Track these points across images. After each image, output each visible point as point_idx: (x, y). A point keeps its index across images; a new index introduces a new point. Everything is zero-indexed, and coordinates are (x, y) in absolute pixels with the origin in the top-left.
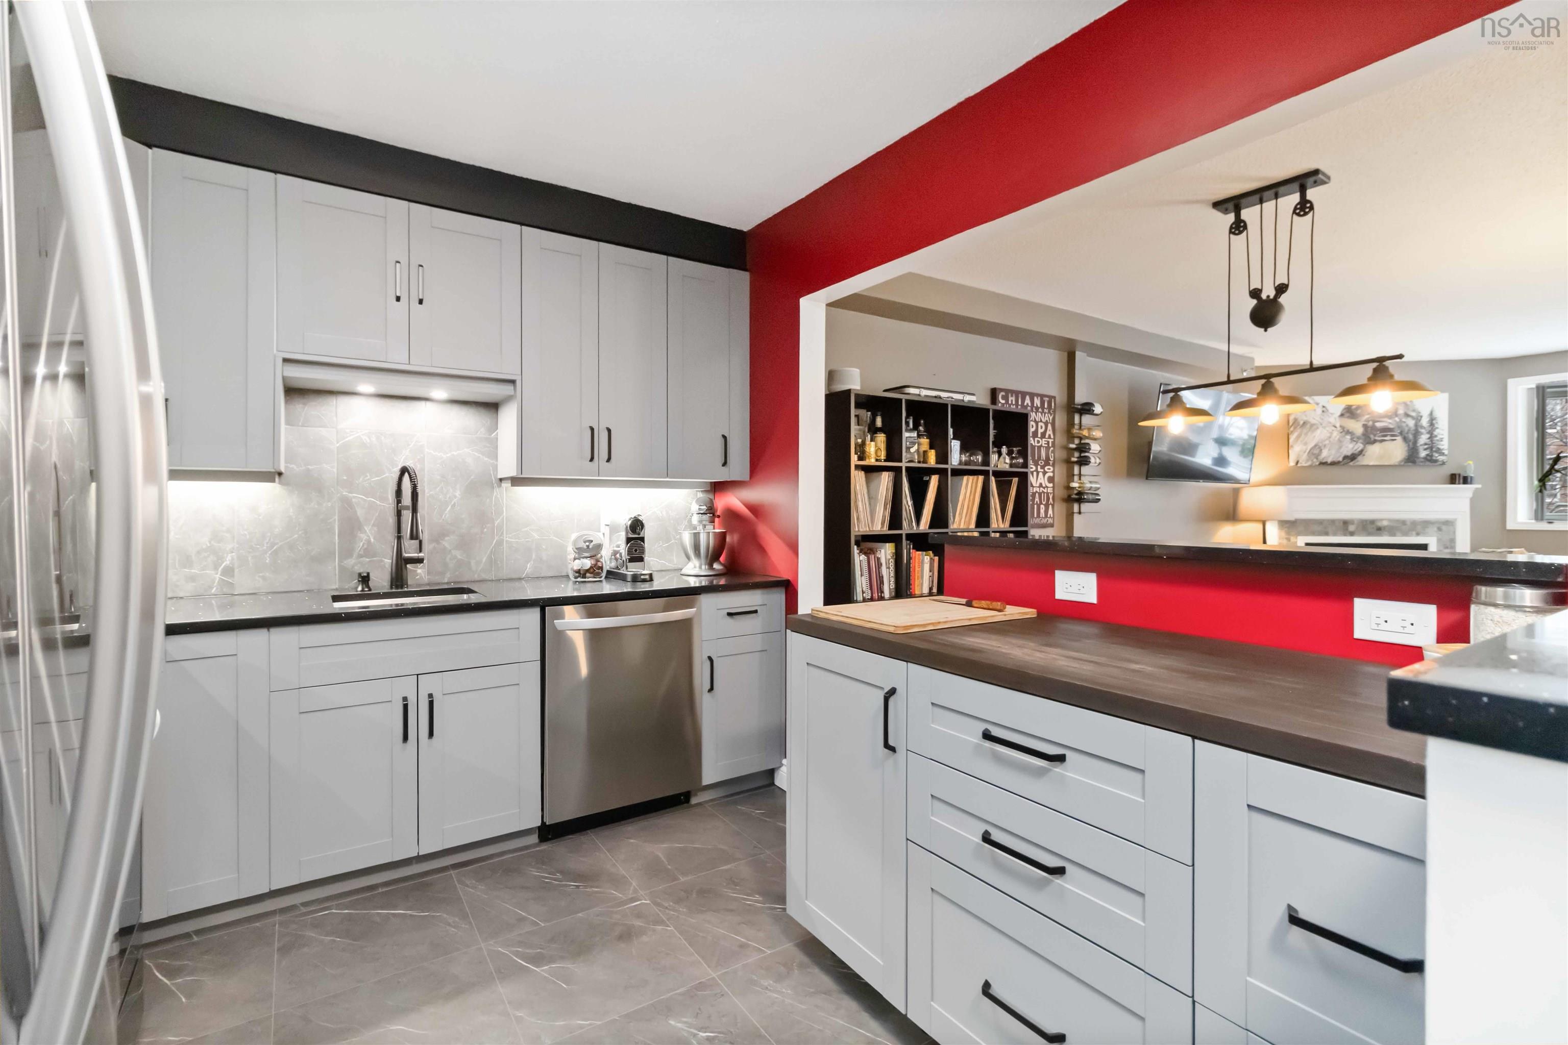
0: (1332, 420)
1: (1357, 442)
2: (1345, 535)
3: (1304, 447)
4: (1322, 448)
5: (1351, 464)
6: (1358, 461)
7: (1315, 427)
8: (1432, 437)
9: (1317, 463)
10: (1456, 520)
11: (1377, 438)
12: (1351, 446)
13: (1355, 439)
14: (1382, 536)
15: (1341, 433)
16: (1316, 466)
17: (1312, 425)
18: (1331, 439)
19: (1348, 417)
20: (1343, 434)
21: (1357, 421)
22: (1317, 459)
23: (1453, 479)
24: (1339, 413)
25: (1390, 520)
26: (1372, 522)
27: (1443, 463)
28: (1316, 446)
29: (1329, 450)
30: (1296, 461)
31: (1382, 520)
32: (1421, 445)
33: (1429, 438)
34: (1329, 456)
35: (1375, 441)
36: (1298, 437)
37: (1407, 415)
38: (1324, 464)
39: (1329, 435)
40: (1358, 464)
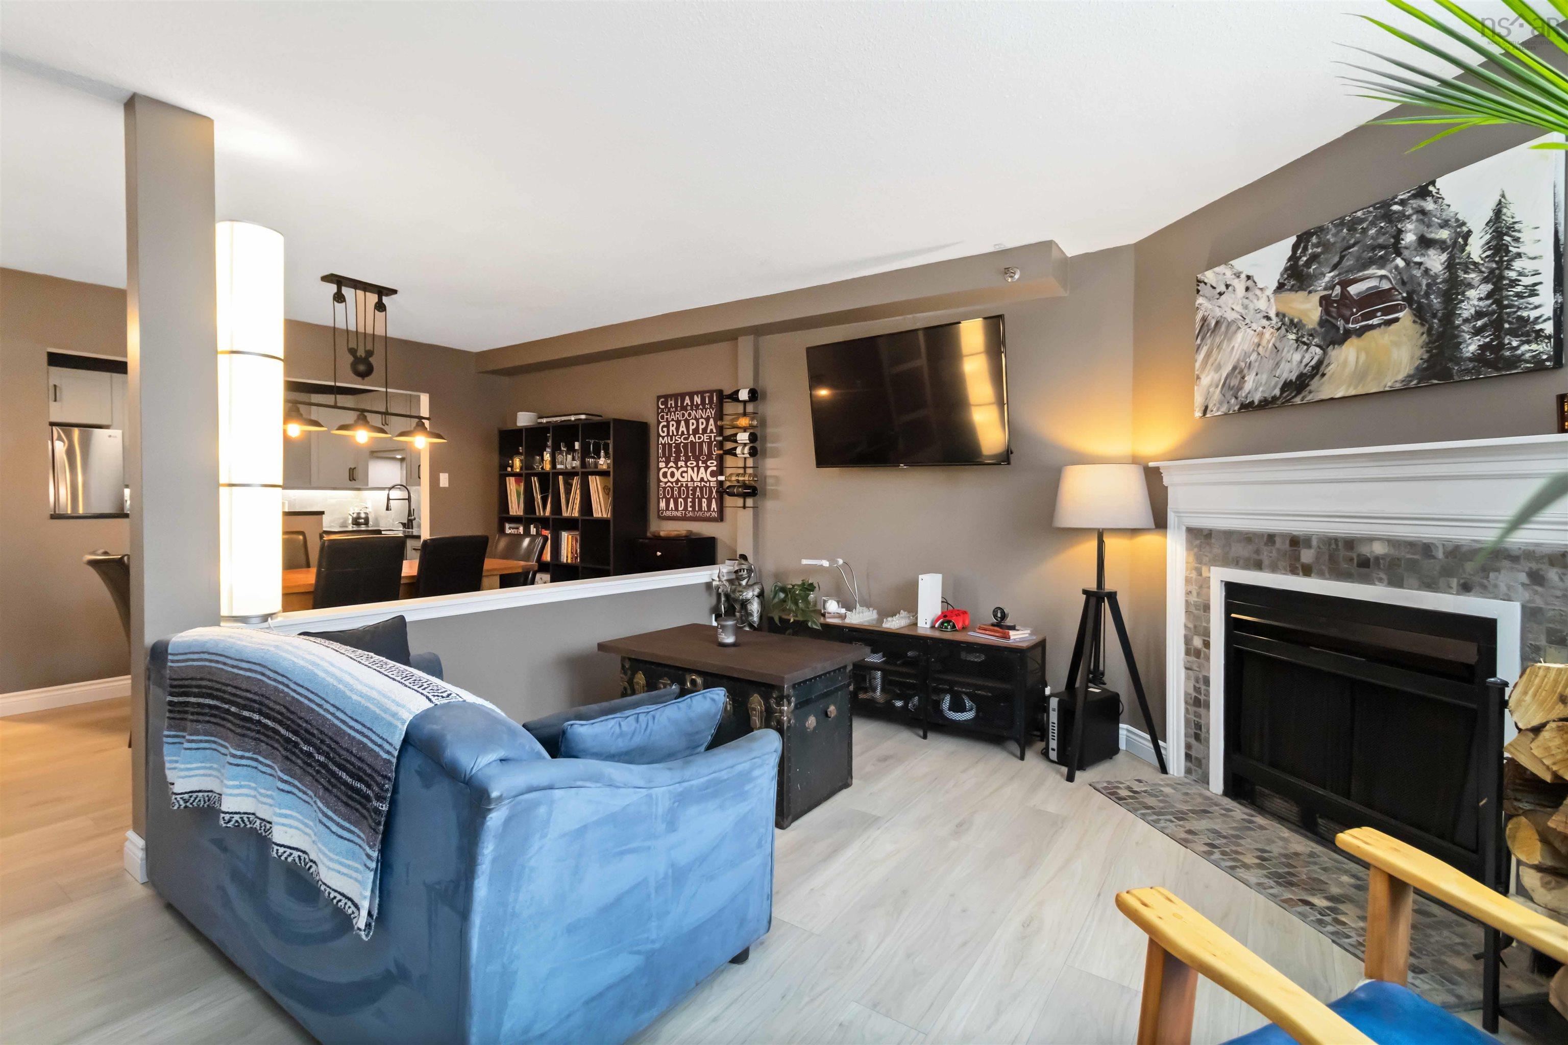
0: (1262, 304)
1: (1308, 345)
2: (1293, 571)
3: (1216, 376)
4: (1246, 371)
5: (1298, 400)
6: (1310, 392)
7: (1234, 328)
8: (1499, 290)
9: (1236, 408)
11: (1351, 325)
12: (1297, 357)
13: (1305, 339)
14: (1373, 584)
15: (1278, 329)
16: (1234, 413)
17: (1229, 324)
18: (1261, 349)
19: (1292, 289)
21: (1310, 292)
22: (1236, 398)
24: (1275, 285)
25: (1393, 542)
26: (1350, 543)
28: (1235, 368)
29: (1257, 374)
30: (1203, 408)
31: (1371, 540)
32: (1466, 321)
33: (1487, 297)
34: (1256, 389)
35: (1348, 334)
38: (1247, 407)
39: (1256, 340)
40: (1309, 398)
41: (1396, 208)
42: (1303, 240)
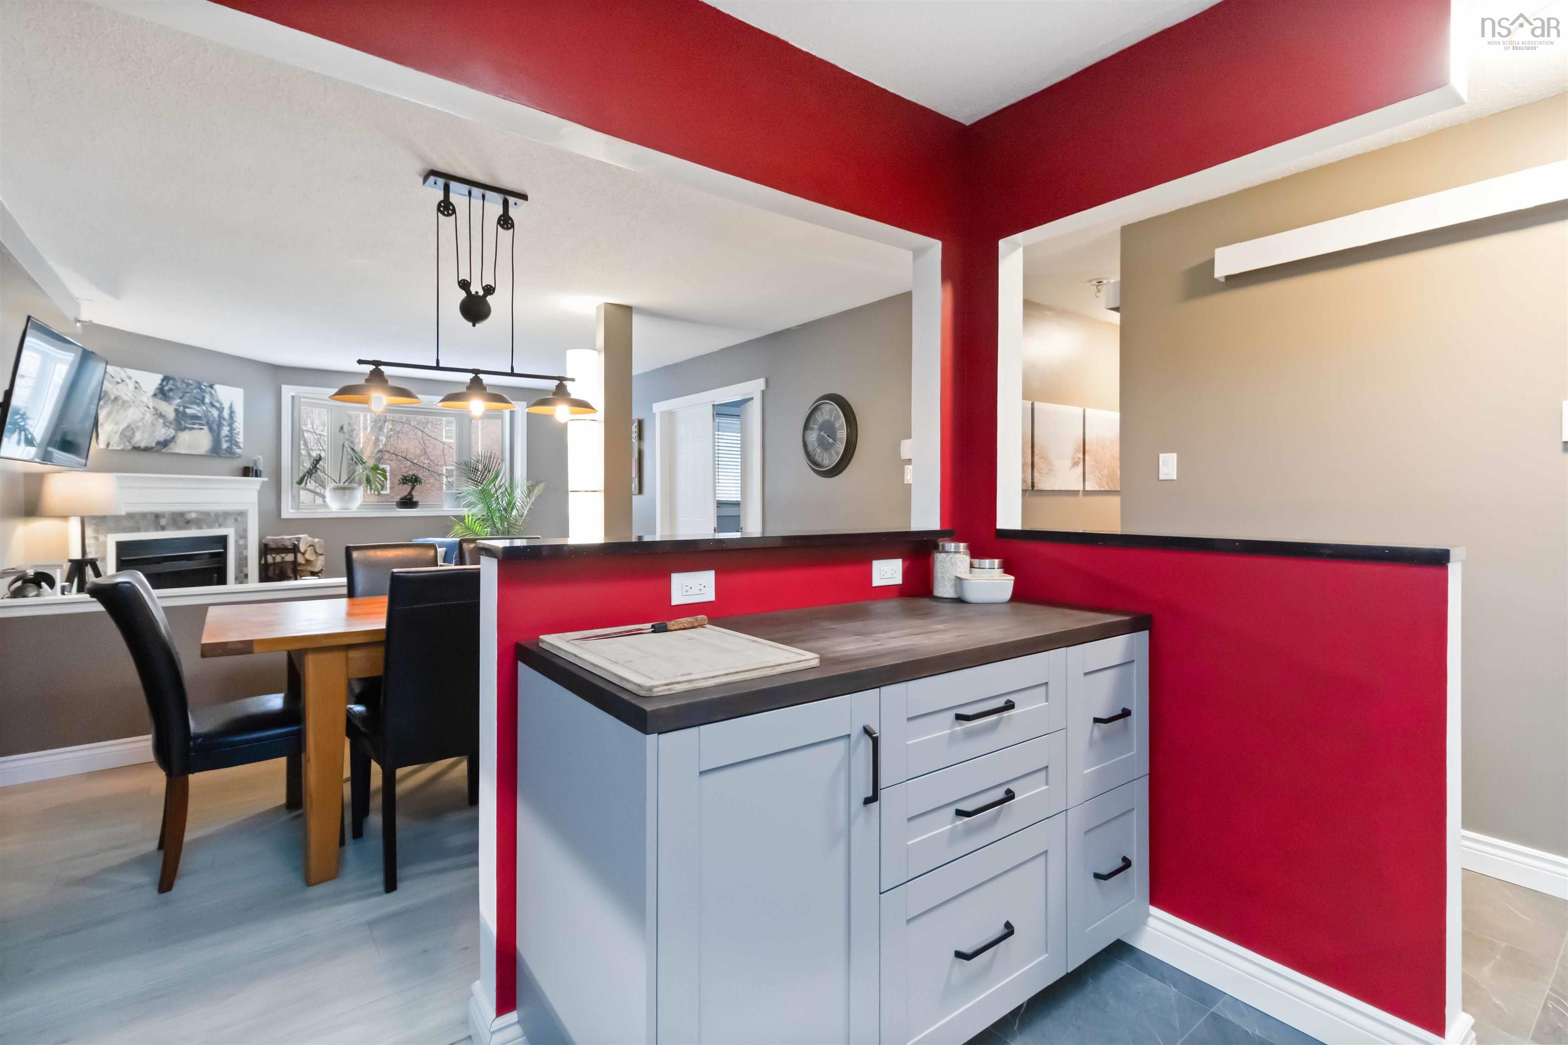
0: (145, 399)
1: (169, 428)
2: (157, 530)
3: (116, 428)
4: (135, 430)
5: (164, 450)
6: (170, 448)
7: (127, 405)
8: (231, 430)
9: (130, 448)
10: (247, 510)
11: (187, 425)
12: (163, 431)
13: (167, 424)
14: (191, 529)
15: (154, 415)
16: (129, 450)
17: (124, 402)
18: (144, 421)
19: (161, 399)
20: (156, 416)
21: (170, 404)
22: (130, 442)
23: (247, 472)
24: (152, 393)
25: (197, 512)
26: (182, 514)
27: (240, 456)
28: (128, 426)
29: (142, 433)
30: (107, 443)
31: (190, 512)
32: (223, 437)
33: (229, 431)
34: (142, 440)
35: (186, 428)
36: (109, 414)
37: (212, 405)
38: (136, 449)
39: (142, 416)
40: (170, 451)
41: (203, 387)
42: (166, 379)
